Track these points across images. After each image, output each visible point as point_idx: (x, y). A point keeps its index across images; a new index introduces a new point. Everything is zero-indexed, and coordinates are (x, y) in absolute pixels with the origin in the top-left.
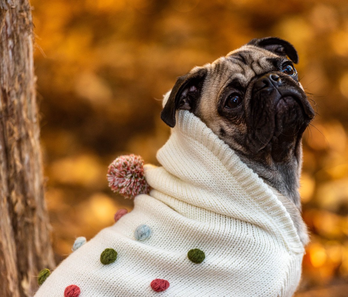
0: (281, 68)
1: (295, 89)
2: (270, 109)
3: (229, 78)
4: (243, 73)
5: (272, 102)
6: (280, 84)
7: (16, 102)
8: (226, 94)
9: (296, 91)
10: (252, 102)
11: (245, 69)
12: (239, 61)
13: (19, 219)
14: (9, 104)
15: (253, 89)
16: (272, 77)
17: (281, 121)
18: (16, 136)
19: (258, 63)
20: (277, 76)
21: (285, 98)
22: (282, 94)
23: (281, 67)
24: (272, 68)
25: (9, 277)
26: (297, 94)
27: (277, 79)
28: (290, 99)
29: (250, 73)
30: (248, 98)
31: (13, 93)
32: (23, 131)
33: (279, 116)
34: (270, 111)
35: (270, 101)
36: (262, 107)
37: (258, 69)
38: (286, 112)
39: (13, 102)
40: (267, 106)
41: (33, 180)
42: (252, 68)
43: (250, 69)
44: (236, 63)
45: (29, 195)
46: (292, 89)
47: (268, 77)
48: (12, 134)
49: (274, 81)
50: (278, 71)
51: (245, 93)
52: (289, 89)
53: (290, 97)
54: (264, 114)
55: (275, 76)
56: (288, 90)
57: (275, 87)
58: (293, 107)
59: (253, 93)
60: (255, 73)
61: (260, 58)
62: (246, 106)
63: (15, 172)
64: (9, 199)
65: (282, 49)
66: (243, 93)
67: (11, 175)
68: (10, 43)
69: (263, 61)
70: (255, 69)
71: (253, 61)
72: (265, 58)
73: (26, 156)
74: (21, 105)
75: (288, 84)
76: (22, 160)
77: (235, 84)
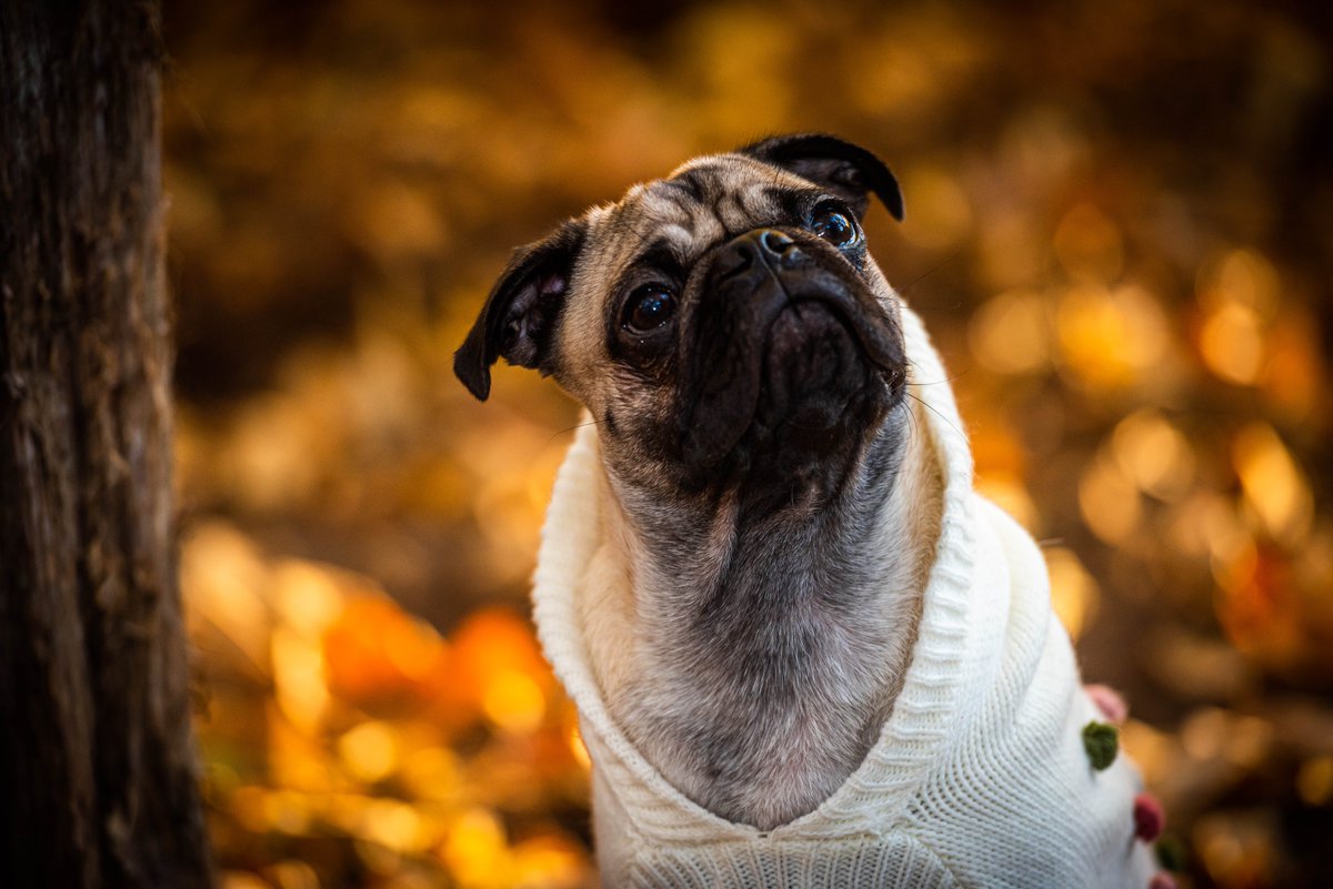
0: (808, 219)
1: (837, 282)
2: (748, 337)
3: (644, 239)
4: (689, 225)
5: (756, 315)
6: (789, 264)
7: (112, 272)
8: (628, 287)
9: (838, 288)
10: (700, 312)
11: (695, 214)
12: (679, 193)
13: (108, 627)
14: (92, 278)
15: (708, 275)
16: (769, 239)
17: (779, 374)
18: (110, 375)
19: (738, 200)
20: (786, 239)
21: (800, 307)
22: (794, 292)
23: (809, 215)
24: (779, 215)
25: (74, 807)
26: (838, 297)
27: (783, 247)
28: (814, 310)
29: (708, 227)
30: (690, 298)
31: (105, 245)
32: (130, 360)
33: (775, 358)
34: (750, 343)
35: (752, 313)
36: (728, 330)
37: (733, 216)
38: (798, 349)
39: (102, 275)
40: (743, 326)
41: (152, 509)
42: (717, 214)
43: (711, 215)
44: (669, 198)
45: (139, 553)
46: (827, 280)
47: (757, 239)
48: (97, 370)
49: (771, 252)
50: (796, 226)
51: (684, 283)
52: (815, 280)
53: (817, 305)
54: (732, 351)
55: (777, 238)
56: (811, 282)
57: (771, 272)
58: (821, 334)
59: (707, 284)
60: (725, 227)
61: (745, 184)
62: (681, 327)
63: (103, 486)
64: (82, 567)
65: (850, 173)
66: (679, 283)
67: (92, 493)
68: (101, 93)
69: (754, 195)
70: (725, 217)
71: (723, 194)
72: (761, 186)
73: (136, 437)
74: (125, 283)
75: (818, 265)
76: (123, 449)
77: (659, 255)
